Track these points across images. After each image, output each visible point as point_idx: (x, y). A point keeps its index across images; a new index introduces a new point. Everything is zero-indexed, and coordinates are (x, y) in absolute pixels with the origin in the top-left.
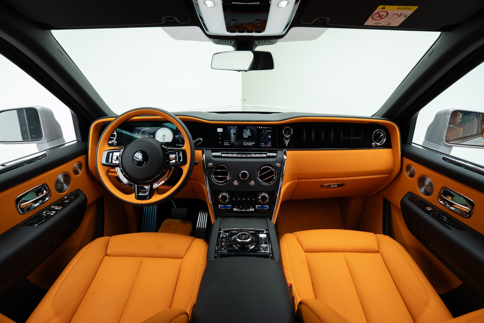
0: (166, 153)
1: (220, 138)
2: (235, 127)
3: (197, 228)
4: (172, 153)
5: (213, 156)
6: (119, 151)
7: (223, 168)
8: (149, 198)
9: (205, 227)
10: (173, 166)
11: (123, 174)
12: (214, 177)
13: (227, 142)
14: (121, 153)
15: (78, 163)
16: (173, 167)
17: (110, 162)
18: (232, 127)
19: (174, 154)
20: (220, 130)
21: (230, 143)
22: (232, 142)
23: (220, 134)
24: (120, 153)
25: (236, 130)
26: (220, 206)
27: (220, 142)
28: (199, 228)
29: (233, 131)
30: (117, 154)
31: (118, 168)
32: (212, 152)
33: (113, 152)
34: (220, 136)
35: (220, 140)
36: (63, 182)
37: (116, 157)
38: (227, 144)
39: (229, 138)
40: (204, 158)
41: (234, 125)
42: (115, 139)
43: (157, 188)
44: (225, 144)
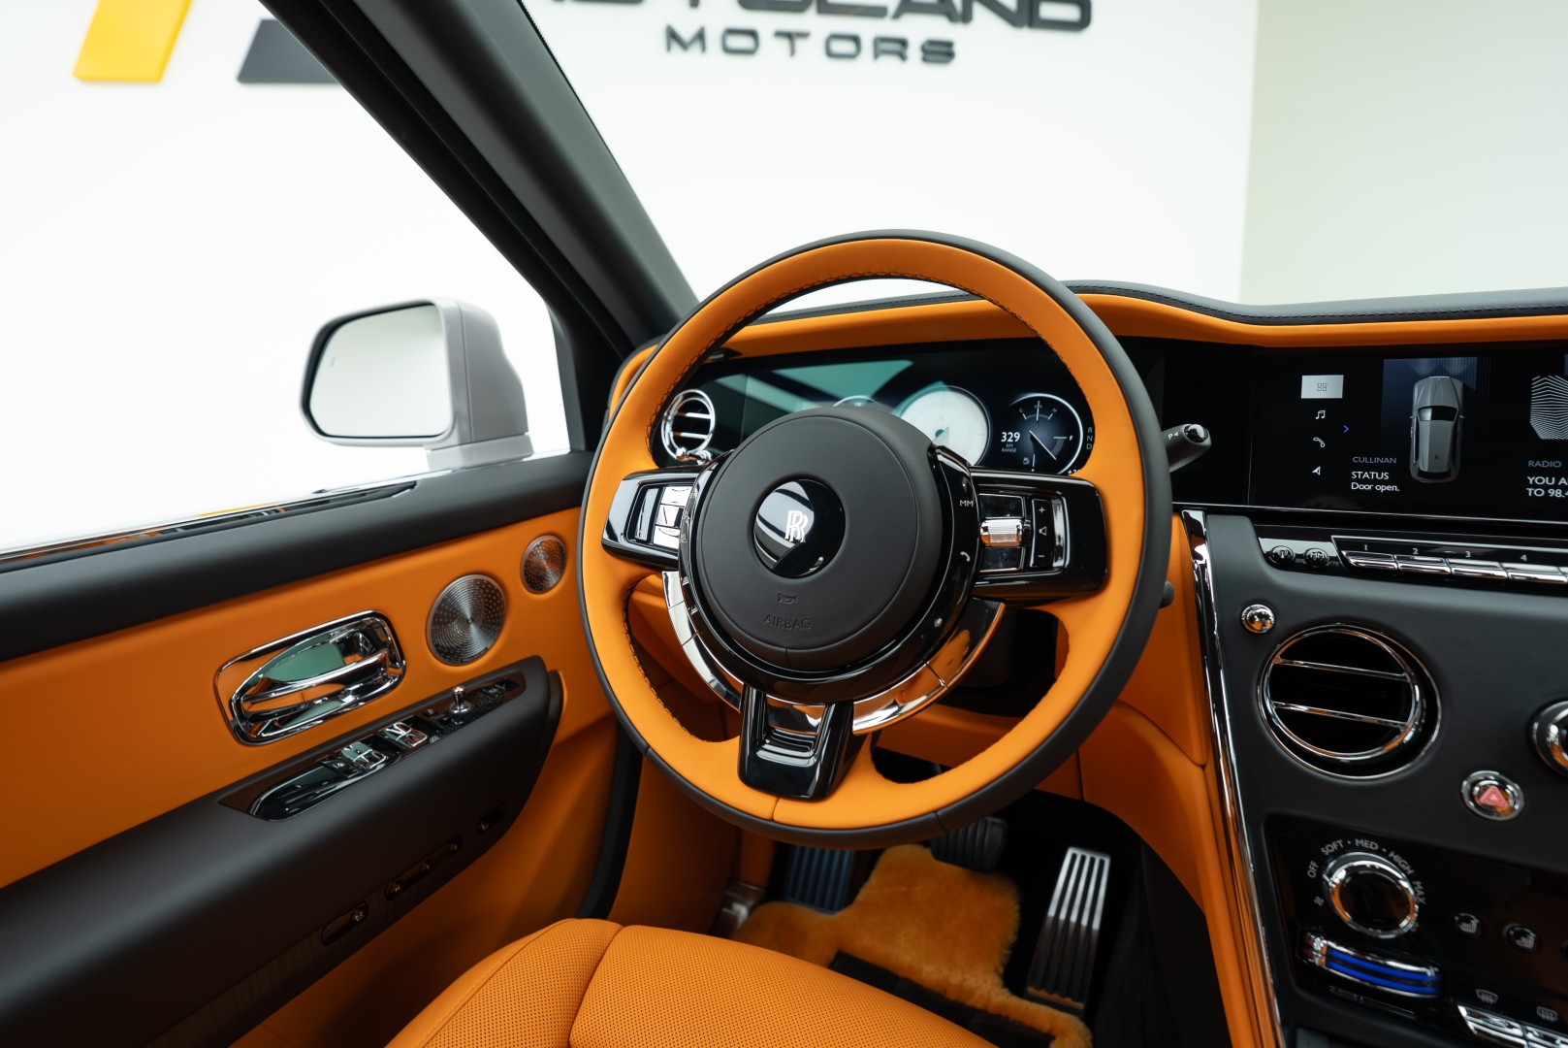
0: (956, 503)
1: (1315, 439)
2: (1456, 364)
3: (1049, 922)
4: (1000, 510)
5: (1273, 559)
6: (690, 482)
7: (1371, 655)
8: (823, 793)
9: (1096, 925)
10: (1000, 600)
11: (694, 611)
12: (1279, 711)
13: (1380, 468)
14: (698, 495)
15: (546, 538)
16: (1002, 606)
17: (644, 537)
18: (1423, 364)
19: (1016, 513)
20: (1318, 387)
21: (1400, 472)
22: (1421, 473)
23: (1322, 414)
24: (692, 491)
25: (1459, 385)
26: (1330, 954)
27: (1317, 471)
28: (1061, 924)
29: (1429, 393)
30: (677, 497)
31: (673, 577)
32: (1261, 533)
33: (661, 486)
34: (1320, 428)
35: (1318, 456)
36: (469, 616)
37: (677, 509)
38: (1375, 482)
39: (1400, 442)
40: (1209, 570)
41: (1438, 349)
42: (707, 438)
43: (876, 733)
44: (1355, 486)
